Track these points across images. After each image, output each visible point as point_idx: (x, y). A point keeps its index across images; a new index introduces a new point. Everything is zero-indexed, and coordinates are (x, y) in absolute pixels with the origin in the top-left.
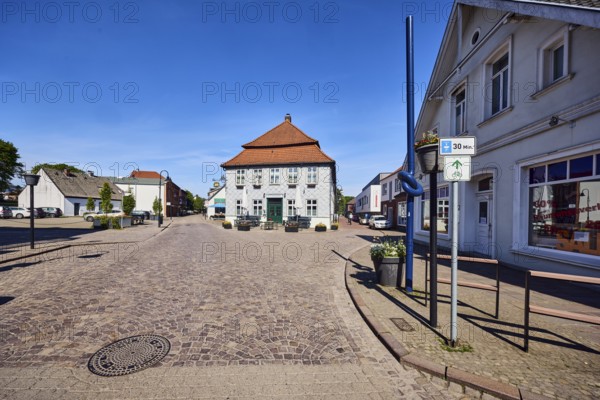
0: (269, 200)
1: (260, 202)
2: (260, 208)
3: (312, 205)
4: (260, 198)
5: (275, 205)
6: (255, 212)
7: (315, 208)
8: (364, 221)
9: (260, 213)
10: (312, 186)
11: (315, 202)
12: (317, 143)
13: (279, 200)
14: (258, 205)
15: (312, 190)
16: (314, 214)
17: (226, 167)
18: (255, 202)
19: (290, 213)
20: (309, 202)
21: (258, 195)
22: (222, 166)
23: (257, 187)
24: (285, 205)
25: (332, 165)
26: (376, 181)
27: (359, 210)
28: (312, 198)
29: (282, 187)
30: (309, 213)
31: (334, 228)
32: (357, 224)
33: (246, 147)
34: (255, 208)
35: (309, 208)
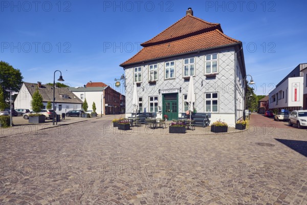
0: (165, 95)
1: (156, 98)
2: (156, 104)
3: (212, 99)
4: (156, 94)
5: (171, 101)
6: (152, 109)
7: (215, 102)
8: (281, 117)
9: (156, 110)
10: (211, 77)
11: (215, 95)
12: (218, 27)
13: (175, 96)
14: (154, 102)
15: (211, 81)
16: (215, 109)
17: (125, 66)
18: (152, 99)
19: (186, 109)
20: (208, 96)
21: (154, 91)
22: (121, 66)
23: (152, 83)
24: (181, 101)
25: (237, 48)
26: (295, 73)
27: (272, 105)
28: (212, 91)
29: (177, 80)
30: (208, 108)
31: (240, 127)
32: (272, 120)
33: (145, 45)
34: (152, 104)
35: (208, 103)
